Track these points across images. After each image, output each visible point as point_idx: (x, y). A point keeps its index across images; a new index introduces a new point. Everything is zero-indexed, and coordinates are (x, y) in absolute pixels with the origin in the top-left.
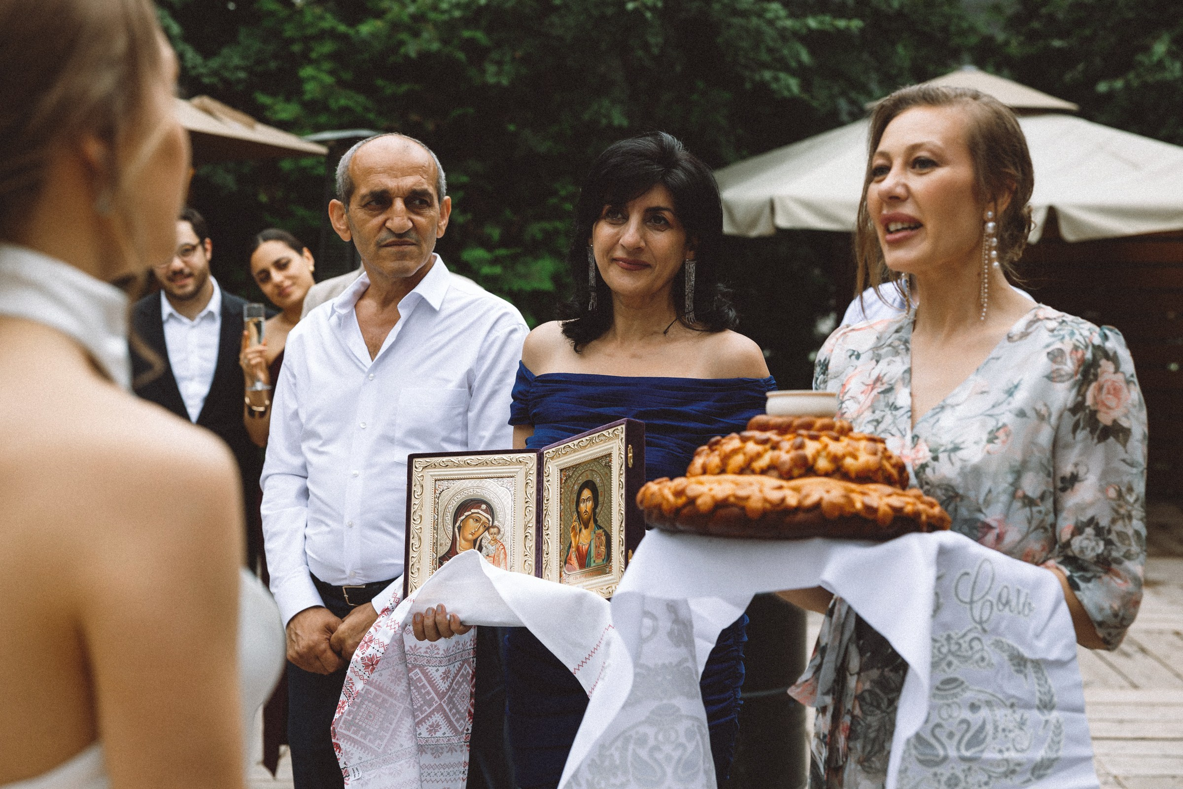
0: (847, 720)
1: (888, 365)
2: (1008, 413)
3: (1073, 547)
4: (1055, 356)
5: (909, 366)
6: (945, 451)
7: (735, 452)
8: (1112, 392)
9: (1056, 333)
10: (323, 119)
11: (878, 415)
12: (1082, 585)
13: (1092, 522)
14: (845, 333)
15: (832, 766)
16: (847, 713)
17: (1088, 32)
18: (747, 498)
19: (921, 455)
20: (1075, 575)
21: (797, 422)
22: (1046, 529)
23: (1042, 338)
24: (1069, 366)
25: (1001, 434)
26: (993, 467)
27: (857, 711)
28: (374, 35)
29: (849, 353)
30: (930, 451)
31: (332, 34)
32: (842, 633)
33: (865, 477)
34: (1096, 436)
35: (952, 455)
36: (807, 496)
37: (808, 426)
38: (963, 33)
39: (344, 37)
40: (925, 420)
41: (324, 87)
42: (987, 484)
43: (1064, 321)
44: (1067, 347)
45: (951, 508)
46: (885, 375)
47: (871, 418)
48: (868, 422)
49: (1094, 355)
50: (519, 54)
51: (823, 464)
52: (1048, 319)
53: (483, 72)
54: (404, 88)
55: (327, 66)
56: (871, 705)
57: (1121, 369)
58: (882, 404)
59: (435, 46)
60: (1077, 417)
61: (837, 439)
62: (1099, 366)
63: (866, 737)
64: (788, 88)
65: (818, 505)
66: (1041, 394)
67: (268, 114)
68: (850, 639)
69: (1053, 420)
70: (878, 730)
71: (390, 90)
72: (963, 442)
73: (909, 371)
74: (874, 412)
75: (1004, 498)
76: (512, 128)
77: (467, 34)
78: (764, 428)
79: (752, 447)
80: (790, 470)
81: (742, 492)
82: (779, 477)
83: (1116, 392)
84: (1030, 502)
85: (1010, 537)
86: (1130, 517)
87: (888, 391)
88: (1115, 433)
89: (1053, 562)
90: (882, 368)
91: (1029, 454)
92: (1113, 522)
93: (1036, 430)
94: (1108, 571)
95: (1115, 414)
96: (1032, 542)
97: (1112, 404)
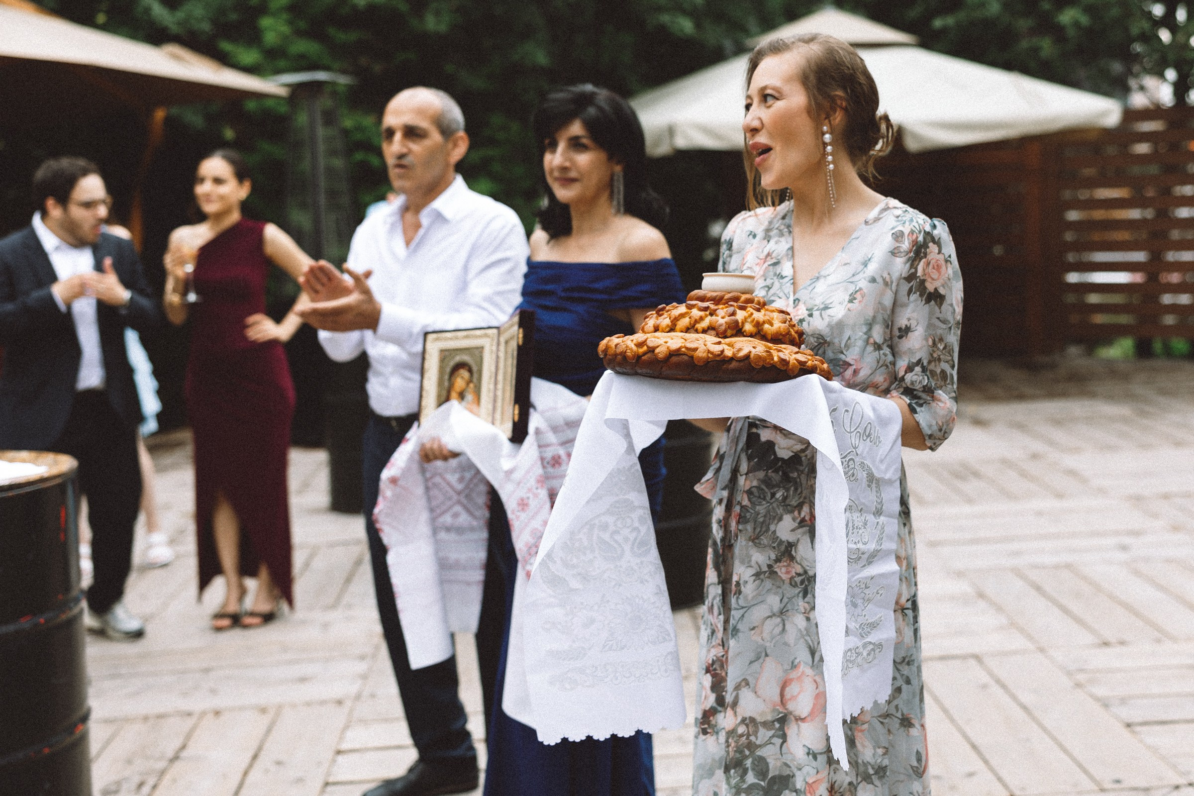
0: (737, 509)
1: (776, 243)
2: (863, 280)
3: (906, 381)
4: (898, 236)
5: (791, 245)
6: (817, 310)
7: (682, 316)
8: (936, 267)
9: (900, 218)
11: (769, 282)
12: (918, 409)
13: (919, 362)
14: (744, 219)
15: (727, 544)
16: (738, 504)
18: (696, 349)
19: (800, 312)
20: (913, 402)
21: (727, 297)
22: (887, 366)
23: (889, 223)
24: (906, 245)
25: (858, 296)
26: (851, 322)
27: (746, 502)
29: (748, 233)
30: (807, 310)
32: (737, 445)
33: (777, 339)
34: (924, 298)
35: (823, 312)
36: (740, 350)
37: (736, 299)
40: (805, 288)
41: (282, 35)
42: (847, 333)
43: (906, 211)
44: (906, 231)
45: (820, 352)
46: (773, 251)
47: (763, 285)
48: (761, 288)
49: (924, 239)
51: (748, 327)
52: (895, 208)
55: (284, 16)
56: (759, 497)
57: (943, 252)
58: (772, 274)
60: (912, 283)
61: (758, 310)
62: (928, 247)
63: (755, 521)
65: (747, 357)
66: (886, 265)
68: (742, 450)
69: (894, 285)
70: (765, 516)
71: (341, 37)
72: (831, 303)
73: (791, 248)
74: (765, 280)
75: (860, 343)
78: (703, 299)
79: (696, 313)
80: (725, 331)
81: (689, 345)
82: (717, 335)
83: (938, 268)
84: (878, 347)
85: (863, 374)
86: (939, 360)
87: (776, 264)
88: (936, 298)
89: (894, 393)
90: (771, 246)
91: (876, 312)
92: (929, 362)
93: (882, 294)
94: (934, 398)
95: (937, 284)
96: (880, 378)
97: (935, 276)
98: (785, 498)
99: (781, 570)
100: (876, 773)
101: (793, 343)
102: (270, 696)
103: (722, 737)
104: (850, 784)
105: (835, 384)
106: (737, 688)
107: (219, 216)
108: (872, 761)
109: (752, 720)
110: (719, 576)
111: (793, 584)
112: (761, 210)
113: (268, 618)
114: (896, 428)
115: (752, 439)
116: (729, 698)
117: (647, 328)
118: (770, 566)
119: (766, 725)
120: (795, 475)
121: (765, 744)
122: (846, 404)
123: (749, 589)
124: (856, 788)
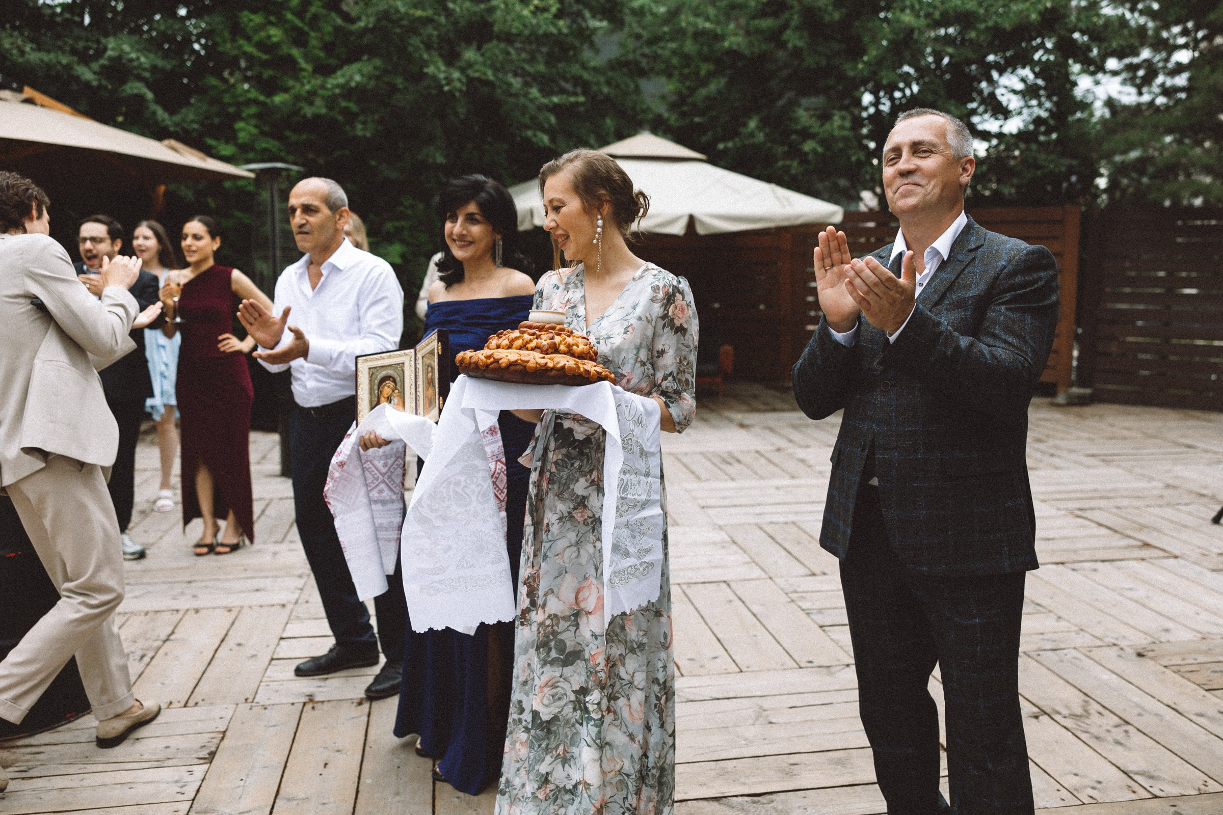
0: (548, 474)
1: (573, 293)
2: (633, 318)
4: (656, 289)
5: (584, 294)
6: (603, 339)
7: (517, 338)
9: (656, 276)
10: (251, 155)
11: (569, 320)
12: (671, 405)
13: (671, 374)
14: (550, 276)
15: (540, 499)
16: (548, 471)
17: (714, 113)
18: (528, 361)
20: (668, 400)
21: (547, 326)
23: (649, 279)
24: (661, 295)
25: (630, 329)
26: (626, 347)
27: (554, 470)
28: (283, 103)
29: (553, 286)
30: (596, 339)
31: (256, 102)
32: (548, 431)
33: (582, 356)
34: (673, 331)
36: (558, 363)
37: (553, 328)
38: (644, 111)
39: (264, 104)
40: (593, 323)
41: (251, 135)
42: (623, 355)
43: (660, 271)
44: (661, 285)
46: (571, 299)
49: (673, 290)
50: (377, 117)
51: (563, 348)
52: (653, 269)
53: (354, 127)
54: (304, 137)
55: (253, 122)
56: (563, 466)
57: (685, 299)
58: (571, 314)
59: (323, 111)
60: (665, 321)
61: (569, 336)
62: (676, 296)
63: (560, 483)
64: (542, 140)
65: (563, 368)
66: (648, 309)
67: (214, 151)
68: (551, 434)
69: (654, 322)
70: (567, 479)
71: (294, 137)
73: (584, 297)
75: (632, 361)
76: (373, 163)
77: (344, 104)
78: (530, 327)
79: (526, 337)
80: (547, 350)
81: (524, 359)
82: (542, 352)
83: (682, 310)
84: (643, 364)
85: (633, 382)
86: (684, 372)
87: (573, 307)
88: (681, 330)
89: (655, 395)
90: (570, 294)
91: (642, 340)
92: (678, 374)
93: (646, 328)
94: (680, 398)
95: (681, 321)
96: (644, 385)
97: (680, 316)
98: (580, 467)
99: (577, 515)
100: (638, 647)
101: (591, 359)
102: (234, 601)
103: (535, 627)
104: (620, 655)
105: (619, 388)
106: (546, 595)
107: (197, 264)
108: (636, 640)
109: (555, 615)
110: (533, 519)
111: (585, 523)
112: (562, 270)
113: (234, 548)
114: (657, 418)
115: (558, 427)
116: (540, 602)
117: (491, 346)
118: (569, 513)
119: (565, 618)
120: (587, 451)
121: (565, 631)
122: (626, 402)
123: (555, 529)
124: (624, 658)
